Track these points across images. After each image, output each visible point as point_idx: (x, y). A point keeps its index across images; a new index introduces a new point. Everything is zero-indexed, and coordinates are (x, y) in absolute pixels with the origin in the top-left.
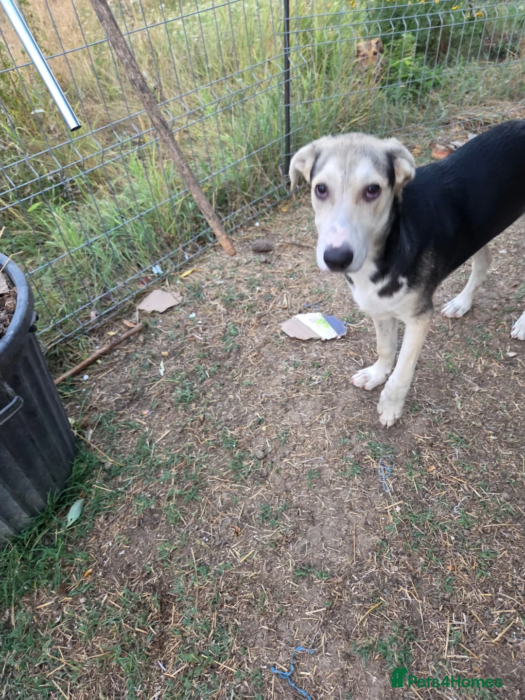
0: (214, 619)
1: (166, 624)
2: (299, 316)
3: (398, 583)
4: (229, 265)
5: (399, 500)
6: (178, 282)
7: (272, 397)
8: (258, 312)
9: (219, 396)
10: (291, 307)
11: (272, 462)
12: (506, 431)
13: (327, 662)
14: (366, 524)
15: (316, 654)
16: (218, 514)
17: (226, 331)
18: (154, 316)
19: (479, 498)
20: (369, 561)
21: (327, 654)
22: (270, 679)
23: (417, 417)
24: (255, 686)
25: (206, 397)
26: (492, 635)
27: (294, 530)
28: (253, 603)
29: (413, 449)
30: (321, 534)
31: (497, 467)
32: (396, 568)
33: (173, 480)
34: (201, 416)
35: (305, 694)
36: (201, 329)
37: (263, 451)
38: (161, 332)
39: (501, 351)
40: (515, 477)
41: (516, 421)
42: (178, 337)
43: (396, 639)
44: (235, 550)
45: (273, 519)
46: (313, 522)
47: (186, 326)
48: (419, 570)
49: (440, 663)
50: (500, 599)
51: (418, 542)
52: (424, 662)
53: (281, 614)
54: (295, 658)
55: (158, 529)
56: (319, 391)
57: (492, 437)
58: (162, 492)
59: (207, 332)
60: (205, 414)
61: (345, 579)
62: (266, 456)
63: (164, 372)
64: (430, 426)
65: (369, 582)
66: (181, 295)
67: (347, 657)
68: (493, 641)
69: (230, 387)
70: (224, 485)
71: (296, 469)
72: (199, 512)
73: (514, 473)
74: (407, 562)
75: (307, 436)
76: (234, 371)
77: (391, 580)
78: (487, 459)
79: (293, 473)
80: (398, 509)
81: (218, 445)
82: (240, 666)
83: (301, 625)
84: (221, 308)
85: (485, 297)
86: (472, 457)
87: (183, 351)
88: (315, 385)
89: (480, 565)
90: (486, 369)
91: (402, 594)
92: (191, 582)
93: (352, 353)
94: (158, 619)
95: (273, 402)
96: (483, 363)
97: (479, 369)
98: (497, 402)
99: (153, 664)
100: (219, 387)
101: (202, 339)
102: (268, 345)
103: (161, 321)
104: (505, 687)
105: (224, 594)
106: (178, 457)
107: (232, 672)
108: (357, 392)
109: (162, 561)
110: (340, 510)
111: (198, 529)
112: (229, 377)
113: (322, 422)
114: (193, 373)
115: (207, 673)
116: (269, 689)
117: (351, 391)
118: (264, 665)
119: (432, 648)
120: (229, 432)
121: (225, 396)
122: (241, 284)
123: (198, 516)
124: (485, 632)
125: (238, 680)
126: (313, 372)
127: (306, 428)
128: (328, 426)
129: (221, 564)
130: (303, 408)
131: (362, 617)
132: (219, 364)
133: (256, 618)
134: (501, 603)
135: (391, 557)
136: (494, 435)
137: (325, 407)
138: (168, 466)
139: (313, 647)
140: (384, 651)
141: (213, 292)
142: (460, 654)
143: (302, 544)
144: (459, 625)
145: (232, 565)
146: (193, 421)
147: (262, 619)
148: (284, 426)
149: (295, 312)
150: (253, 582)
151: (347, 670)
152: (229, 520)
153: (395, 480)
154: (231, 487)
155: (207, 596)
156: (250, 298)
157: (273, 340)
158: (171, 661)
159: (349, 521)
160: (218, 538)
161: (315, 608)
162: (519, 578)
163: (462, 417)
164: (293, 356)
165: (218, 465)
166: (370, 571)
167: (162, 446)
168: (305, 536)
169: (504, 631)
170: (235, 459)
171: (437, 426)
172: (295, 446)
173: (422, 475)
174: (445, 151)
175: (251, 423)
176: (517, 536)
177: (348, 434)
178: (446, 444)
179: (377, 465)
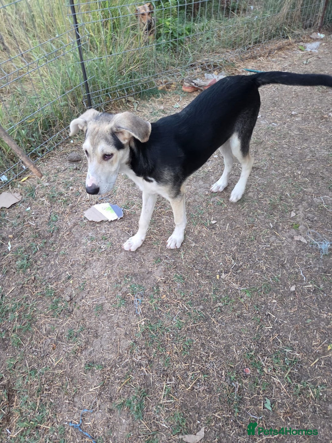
0: (38, 401)
1: (12, 407)
2: (96, 206)
3: (141, 365)
4: (53, 172)
5: (144, 318)
6: (19, 186)
7: (77, 261)
8: (70, 205)
9: (45, 263)
10: (92, 200)
11: (76, 303)
12: (206, 269)
13: (99, 415)
14: (126, 334)
15: (94, 412)
16: (43, 338)
17: (50, 218)
18: (3, 211)
19: (187, 311)
20: (126, 355)
21: (100, 411)
22: (69, 429)
23: (159, 266)
24: (60, 434)
25: (36, 264)
26: (187, 386)
27: (86, 343)
28: (60, 388)
29: (154, 286)
30: (101, 343)
31: (199, 291)
32: (140, 357)
33: (16, 320)
34: (33, 278)
35: (87, 435)
36: (34, 218)
37: (70, 296)
38: (8, 221)
39: (208, 221)
40: (207, 296)
41: (212, 262)
42: (19, 224)
43: (136, 397)
44: (52, 359)
45: (75, 337)
46: (97, 337)
47: (24, 216)
48: (152, 356)
49: (159, 407)
50: (193, 366)
51: (153, 341)
52: (150, 407)
53: (76, 393)
54: (82, 416)
55: (7, 350)
56: (105, 255)
57: (198, 274)
58: (10, 327)
59: (38, 220)
60: (36, 276)
61: (112, 367)
62: (71, 299)
63: (11, 248)
64: (165, 271)
65: (125, 367)
66: (21, 194)
67: (110, 411)
68: (187, 390)
69: (52, 256)
70: (47, 320)
71: (89, 306)
72: (32, 338)
73: (207, 293)
74: (146, 353)
75: (96, 284)
76: (54, 245)
77: (137, 364)
78: (194, 287)
79: (87, 308)
80: (143, 323)
81: (44, 295)
82: (53, 425)
83: (87, 397)
84: (47, 202)
85: (202, 187)
86: (186, 286)
87: (22, 234)
88: (103, 251)
89: (184, 349)
90: (200, 232)
91: (142, 371)
92: (26, 381)
93: (126, 228)
94: (6, 404)
95: (78, 264)
96: (198, 229)
97: (196, 233)
98: (203, 252)
99: (3, 431)
100: (45, 257)
101: (34, 225)
102: (76, 226)
103: (8, 214)
104: (191, 413)
105: (45, 386)
106: (19, 304)
107: (48, 429)
108: (127, 254)
109: (10, 370)
110: (112, 328)
111: (31, 348)
112: (51, 249)
113: (105, 275)
114: (29, 248)
115: (34, 432)
116: (68, 435)
117: (123, 253)
118: (66, 422)
119: (155, 399)
120: (50, 286)
121: (48, 262)
122: (61, 185)
123: (31, 340)
124: (183, 385)
125: (52, 432)
126: (102, 243)
127: (96, 279)
128: (109, 277)
129: (44, 368)
130: (95, 266)
131: (120, 388)
132: (45, 241)
133: (62, 396)
134: (193, 368)
135: (138, 351)
136: (199, 272)
137: (108, 265)
138: (13, 311)
139: (93, 408)
140: (129, 405)
141: (41, 192)
142: (169, 400)
143: (89, 351)
144: (171, 384)
145: (50, 367)
146: (28, 280)
147: (66, 397)
148: (83, 279)
149: (93, 203)
150: (61, 376)
151: (110, 418)
152: (50, 341)
153: (143, 306)
154: (51, 321)
155: (35, 388)
156: (66, 195)
157: (79, 223)
158: (14, 428)
159: (116, 333)
160: (42, 352)
161: (95, 387)
162: (203, 353)
163: (183, 263)
164: (91, 233)
165: (43, 307)
166: (126, 361)
167: (10, 298)
168: (92, 345)
169: (193, 383)
170: (53, 303)
171: (169, 271)
172: (89, 291)
173: (158, 301)
175: (63, 279)
176: (205, 330)
177: (119, 281)
178: (172, 281)
179: (134, 298)
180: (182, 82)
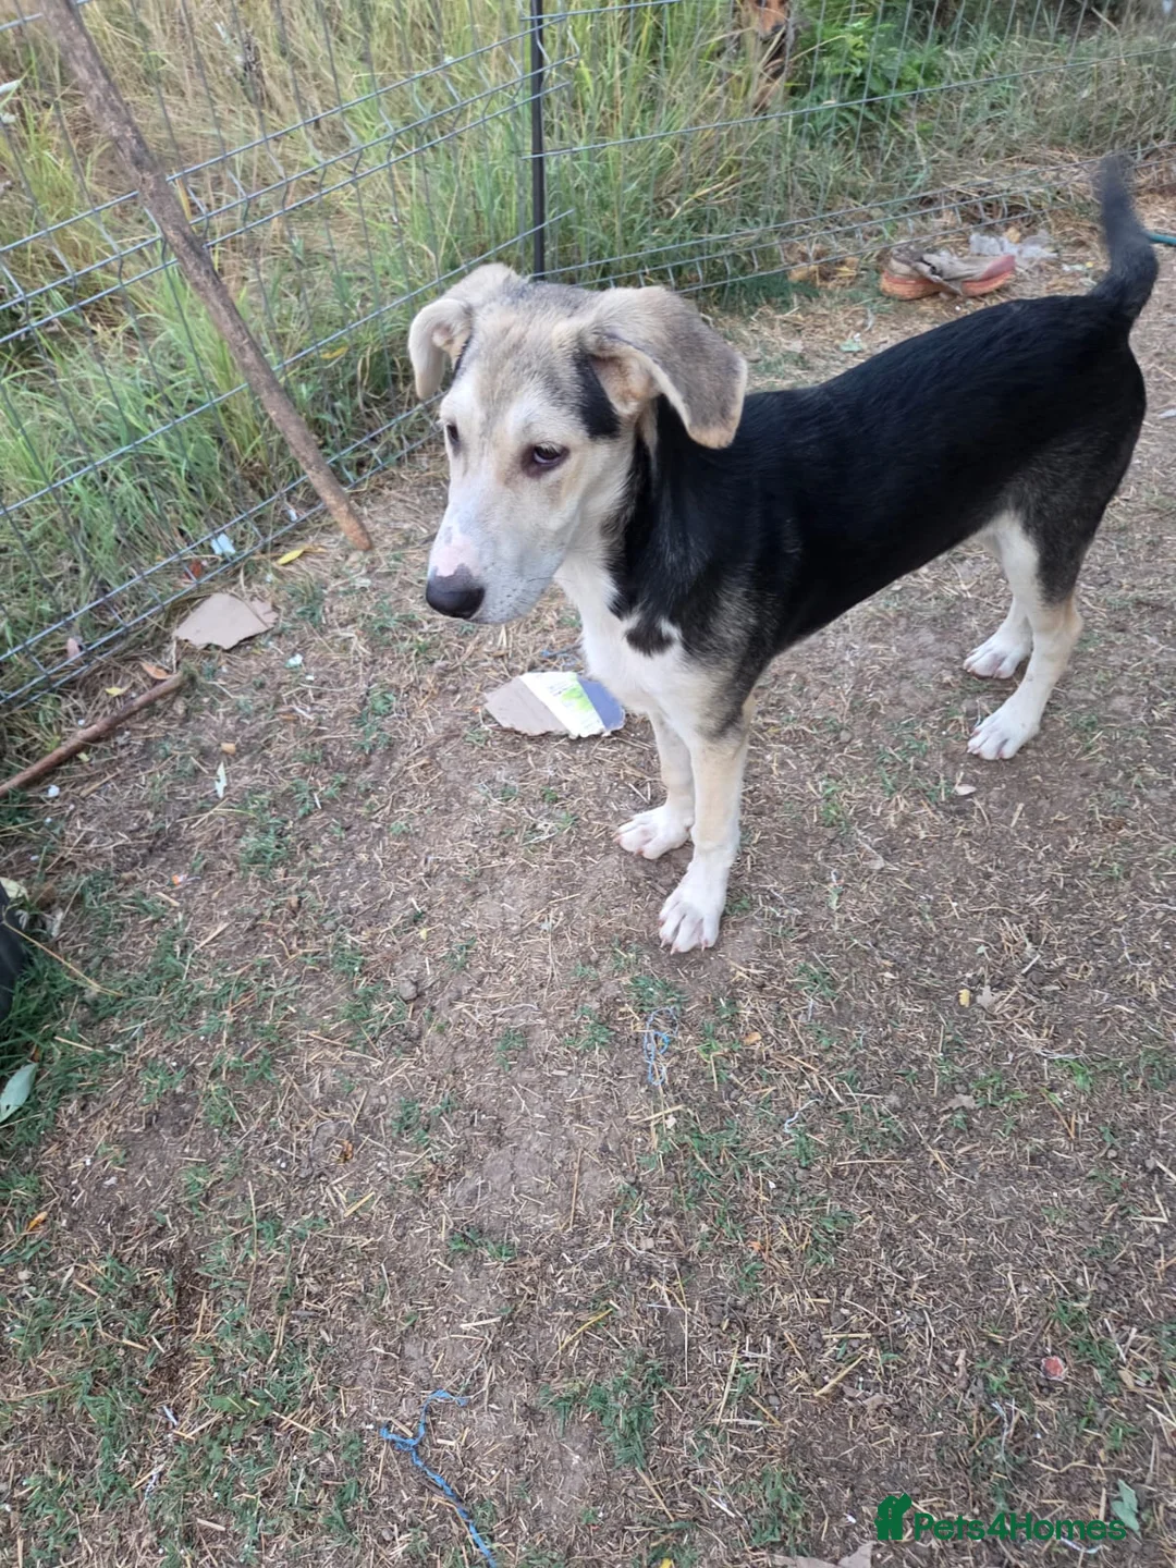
0: (281, 1330)
1: (187, 1332)
2: (529, 679)
3: (651, 1271)
4: (387, 541)
5: (677, 1102)
6: (270, 577)
7: (448, 863)
8: (439, 663)
9: (337, 854)
10: (515, 654)
11: (433, 1009)
12: (921, 962)
13: (489, 1421)
14: (604, 1149)
15: (470, 1405)
16: (310, 1114)
17: (365, 703)
18: (211, 657)
19: (839, 1104)
20: (600, 1225)
21: (493, 1406)
22: (378, 1450)
23: (742, 923)
24: (346, 1463)
25: (308, 855)
26: (818, 1383)
27: (458, 1156)
28: (360, 1300)
29: (721, 994)
30: (512, 1167)
31: (886, 1038)
32: (650, 1243)
33: (225, 1036)
34: (294, 900)
35: (440, 1483)
36: (311, 694)
37: (416, 984)
38: (222, 695)
39: (942, 782)
40: (919, 1062)
41: (946, 939)
42: (260, 710)
43: (627, 1384)
44: (336, 1191)
45: (421, 1130)
46: (499, 1142)
47: (280, 685)
48: (696, 1247)
49: (707, 1434)
50: (845, 1312)
51: (703, 1192)
52: (676, 1429)
53: (413, 1326)
54: (429, 1412)
55: (187, 1135)
56: (548, 857)
57: (888, 975)
58: (201, 1058)
59: (323, 702)
60: (303, 894)
61: (546, 1260)
62: (420, 995)
63: (226, 789)
64: (764, 946)
65: (594, 1268)
66: (275, 608)
67: (530, 1413)
68: (817, 1394)
69: (363, 835)
70: (328, 1053)
71: (479, 1027)
72: (274, 1106)
73: (919, 1053)
74: (673, 1232)
75: (510, 955)
76: (373, 798)
77: (637, 1267)
78: (871, 1021)
79: (470, 1033)
80: (671, 1122)
81: (325, 966)
82: (323, 1422)
83: (449, 1349)
84: (359, 645)
85: (931, 655)
86: (840, 1014)
87: (268, 744)
88: (542, 843)
89: (816, 1241)
90: (905, 820)
91: (655, 1294)
92: (243, 1251)
93: (629, 771)
94: (170, 1322)
95: (450, 875)
96: (901, 807)
97: (892, 821)
98: (915, 897)
99: (153, 1411)
100: (339, 834)
101: (311, 717)
102: (454, 742)
103: (224, 670)
104: (824, 1482)
105: (306, 1280)
106: (239, 985)
107: (305, 1434)
108: (626, 863)
109: (190, 1204)
110: (554, 1119)
111: (267, 1142)
112: (362, 811)
113: (545, 926)
114: (288, 796)
115: (257, 1435)
116: (372, 1471)
117: (613, 860)
118: (369, 1422)
119: (695, 1402)
120: (349, 938)
121: (349, 854)
122: (411, 591)
123: (270, 1113)
124: (803, 1375)
125: (316, 1449)
126: (540, 813)
127: (511, 938)
128: (557, 935)
129: (306, 1217)
130: (511, 892)
131: (569, 1338)
132: (344, 779)
133: (364, 1330)
134: (846, 1318)
135: (644, 1219)
136: (893, 970)
137: (556, 894)
138: (216, 1004)
139: (467, 1392)
140: (599, 1406)
141: (344, 607)
142: (747, 1417)
143: (471, 1186)
144: (756, 1360)
145: (327, 1221)
146: (276, 907)
147: (375, 1332)
148: (466, 929)
149: (520, 667)
150: (365, 1258)
151: (526, 1439)
152: (333, 1127)
153: (674, 1060)
154: (342, 1058)
155: (271, 1281)
156: (427, 627)
157: (465, 731)
158: (190, 1406)
159: (570, 1142)
160: (305, 1163)
161: (480, 1317)
162: (889, 1270)
163: (836, 927)
164: (504, 772)
165: (321, 1008)
166: (599, 1246)
167: (208, 957)
168: (480, 1169)
169: (841, 1375)
170: (356, 996)
171: (780, 946)
172: (483, 975)
173: (732, 1051)
174: (910, 276)
175: (397, 920)
176: (901, 1185)
177: (594, 957)
178: (790, 987)
179: (643, 1027)
180: (879, 258)
